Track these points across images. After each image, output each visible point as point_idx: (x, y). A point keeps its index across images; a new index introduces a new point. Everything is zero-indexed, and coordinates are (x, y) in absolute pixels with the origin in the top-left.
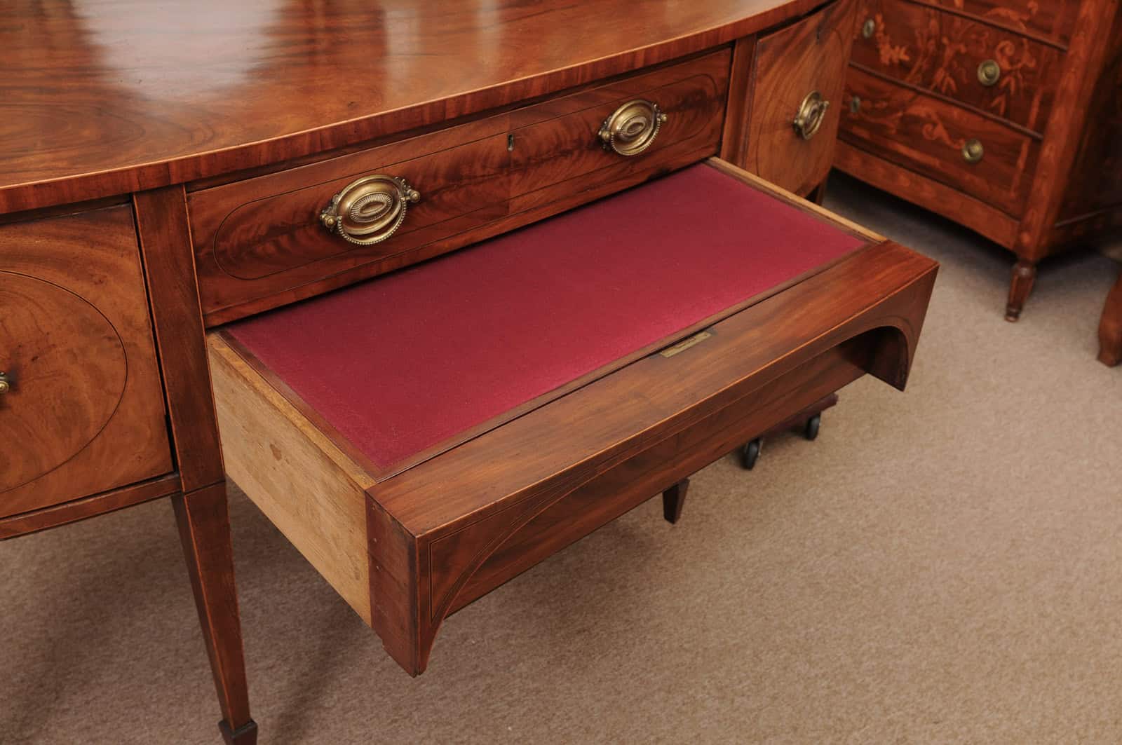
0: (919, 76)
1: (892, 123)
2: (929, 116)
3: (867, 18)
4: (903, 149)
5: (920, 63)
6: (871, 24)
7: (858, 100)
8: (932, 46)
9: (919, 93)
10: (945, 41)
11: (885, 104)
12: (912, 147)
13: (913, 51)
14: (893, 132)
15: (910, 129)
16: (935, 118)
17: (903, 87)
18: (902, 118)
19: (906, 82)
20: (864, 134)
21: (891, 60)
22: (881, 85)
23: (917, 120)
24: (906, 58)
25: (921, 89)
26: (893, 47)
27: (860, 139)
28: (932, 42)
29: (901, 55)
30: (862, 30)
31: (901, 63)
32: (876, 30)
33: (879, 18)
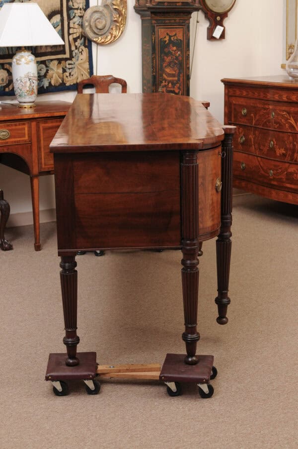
0: (289, 158)
1: (283, 177)
2: (294, 171)
3: (270, 141)
4: (288, 185)
5: (289, 152)
6: (272, 143)
7: (272, 171)
8: (291, 146)
9: (291, 163)
10: (295, 143)
11: (280, 170)
12: (291, 184)
13: (286, 149)
14: (284, 180)
15: (290, 178)
16: (296, 171)
17: (285, 162)
18: (287, 174)
19: (286, 160)
20: (275, 183)
21: (280, 154)
22: (278, 163)
23: (291, 173)
24: (284, 152)
25: (290, 162)
26: (280, 149)
27: (274, 185)
28: (291, 145)
29: (283, 151)
30: (269, 146)
31: (283, 154)
32: (274, 145)
33: (274, 141)
